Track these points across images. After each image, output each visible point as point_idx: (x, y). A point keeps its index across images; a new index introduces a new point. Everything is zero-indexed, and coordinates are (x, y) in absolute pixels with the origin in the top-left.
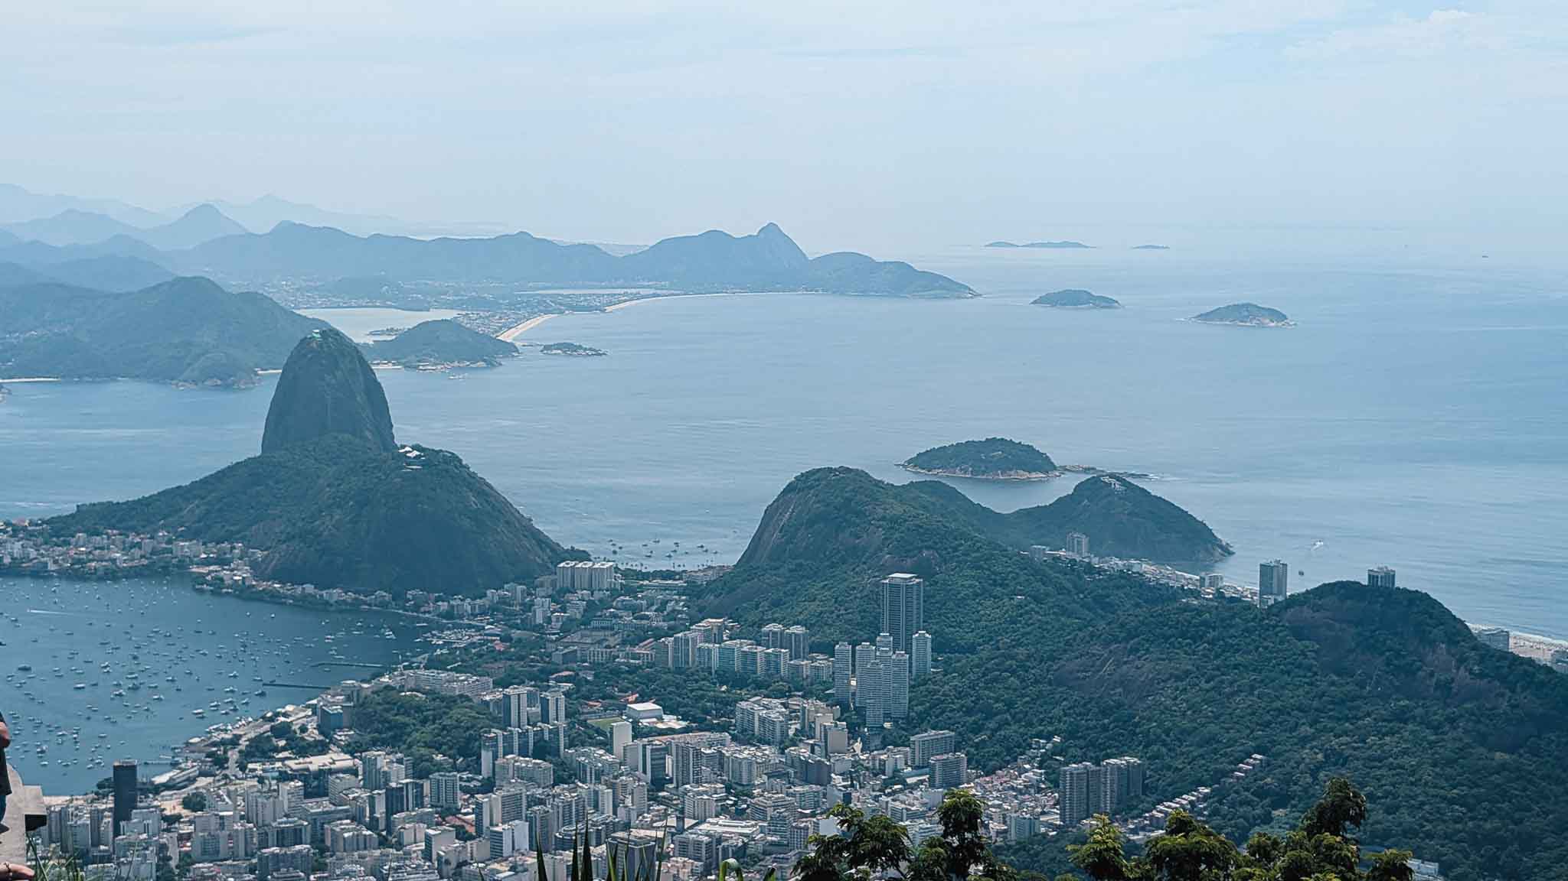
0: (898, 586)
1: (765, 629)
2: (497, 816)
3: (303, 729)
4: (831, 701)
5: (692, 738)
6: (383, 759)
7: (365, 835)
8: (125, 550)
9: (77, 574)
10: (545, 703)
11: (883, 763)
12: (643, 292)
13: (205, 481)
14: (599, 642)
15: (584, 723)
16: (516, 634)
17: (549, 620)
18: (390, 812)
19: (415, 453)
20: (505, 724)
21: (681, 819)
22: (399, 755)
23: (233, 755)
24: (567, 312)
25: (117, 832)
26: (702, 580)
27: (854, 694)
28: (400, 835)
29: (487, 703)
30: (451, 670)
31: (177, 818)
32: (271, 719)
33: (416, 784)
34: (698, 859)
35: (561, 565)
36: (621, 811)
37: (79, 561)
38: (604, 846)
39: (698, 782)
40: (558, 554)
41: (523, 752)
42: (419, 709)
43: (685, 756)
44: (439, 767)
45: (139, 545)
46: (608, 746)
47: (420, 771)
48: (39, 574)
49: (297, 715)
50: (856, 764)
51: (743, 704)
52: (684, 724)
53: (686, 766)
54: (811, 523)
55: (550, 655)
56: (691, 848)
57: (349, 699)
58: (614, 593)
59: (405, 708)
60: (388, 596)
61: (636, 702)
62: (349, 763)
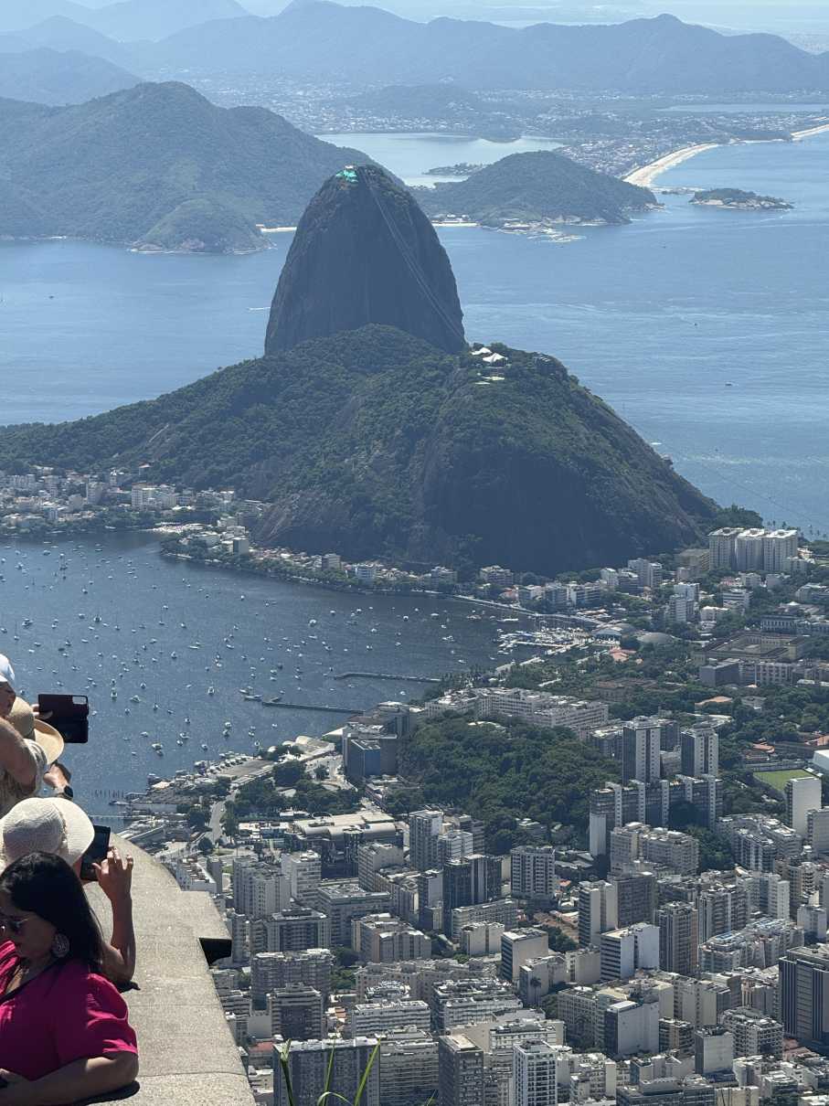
2: (612, 916)
3: (322, 773)
6: (441, 823)
7: (412, 937)
8: (62, 495)
10: (688, 743)
13: (180, 395)
14: (774, 653)
15: (748, 779)
16: (645, 637)
17: (696, 617)
18: (451, 901)
19: (498, 357)
20: (625, 776)
22: (466, 817)
23: (218, 809)
24: (732, 141)
28: (464, 941)
29: (599, 741)
30: (546, 689)
32: (274, 757)
33: (491, 861)
35: (717, 533)
36: (802, 914)
38: (776, 968)
40: (712, 516)
41: (653, 821)
42: (497, 747)
44: (524, 837)
45: (81, 491)
46: (783, 811)
47: (498, 841)
49: (311, 751)
55: (696, 671)
57: (389, 728)
58: (799, 578)
59: (475, 745)
60: (451, 575)
62: (390, 826)
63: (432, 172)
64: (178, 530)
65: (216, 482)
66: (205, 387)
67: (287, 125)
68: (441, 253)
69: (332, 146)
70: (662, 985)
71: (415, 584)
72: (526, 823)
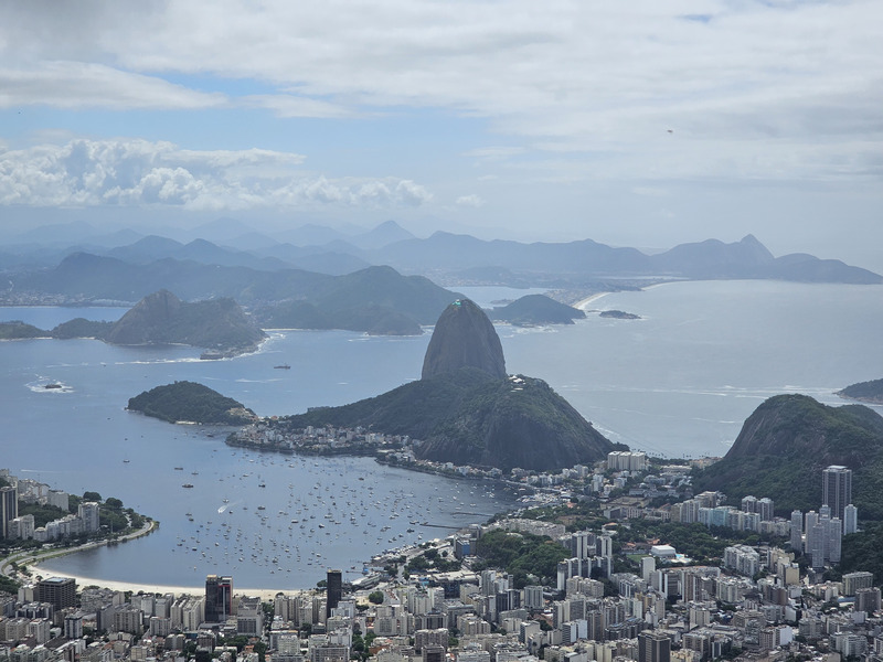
0: (834, 474)
1: (744, 500)
2: (567, 616)
3: (445, 554)
4: (788, 549)
5: (695, 569)
6: (494, 575)
7: (482, 624)
8: (336, 437)
9: (307, 451)
10: (599, 542)
11: (823, 593)
12: (665, 278)
13: (386, 395)
14: (635, 505)
15: (624, 556)
17: (602, 490)
18: (499, 610)
19: (519, 380)
20: (573, 555)
21: (687, 622)
22: (505, 573)
23: (401, 569)
24: (617, 291)
25: (329, 615)
26: (702, 465)
27: (804, 545)
28: (504, 626)
29: (562, 541)
30: (539, 519)
31: (366, 608)
32: (425, 547)
33: (516, 593)
34: (699, 650)
35: (611, 454)
36: (648, 616)
37: (308, 444)
38: (636, 639)
39: (698, 599)
40: (609, 446)
41: (584, 575)
42: (518, 543)
43: (690, 583)
44: (530, 583)
45: (345, 435)
46: (639, 572)
47: (519, 583)
48: (286, 451)
49: (441, 545)
50: (805, 592)
51: (729, 548)
52: (690, 560)
53: (691, 589)
54: (776, 430)
55: (602, 512)
56: (694, 643)
57: (474, 536)
58: (645, 473)
59: (511, 543)
60: (499, 471)
61: (658, 544)
62: (474, 577)
63: (492, 303)
64: (386, 451)
65: (401, 432)
66: (396, 392)
67: (432, 283)
68: (496, 336)
69: (450, 292)
70: (588, 646)
71: (484, 476)
72: (531, 576)
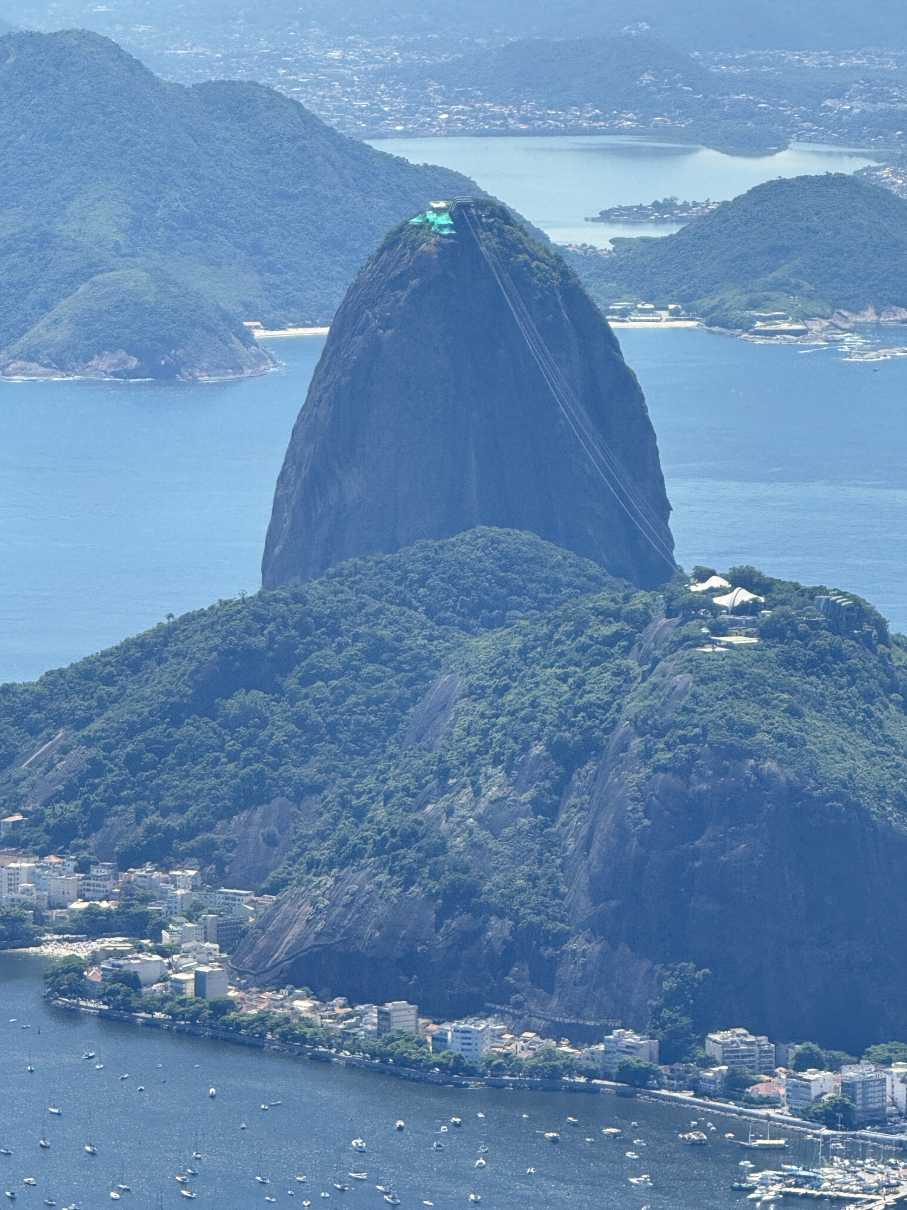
63: (607, 217)
64: (83, 950)
65: (160, 851)
66: (138, 656)
67: (309, 121)
68: (627, 383)
69: (401, 164)
71: (571, 1068)
